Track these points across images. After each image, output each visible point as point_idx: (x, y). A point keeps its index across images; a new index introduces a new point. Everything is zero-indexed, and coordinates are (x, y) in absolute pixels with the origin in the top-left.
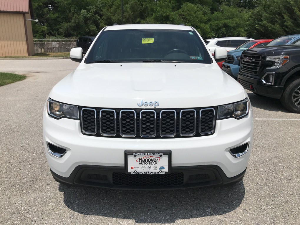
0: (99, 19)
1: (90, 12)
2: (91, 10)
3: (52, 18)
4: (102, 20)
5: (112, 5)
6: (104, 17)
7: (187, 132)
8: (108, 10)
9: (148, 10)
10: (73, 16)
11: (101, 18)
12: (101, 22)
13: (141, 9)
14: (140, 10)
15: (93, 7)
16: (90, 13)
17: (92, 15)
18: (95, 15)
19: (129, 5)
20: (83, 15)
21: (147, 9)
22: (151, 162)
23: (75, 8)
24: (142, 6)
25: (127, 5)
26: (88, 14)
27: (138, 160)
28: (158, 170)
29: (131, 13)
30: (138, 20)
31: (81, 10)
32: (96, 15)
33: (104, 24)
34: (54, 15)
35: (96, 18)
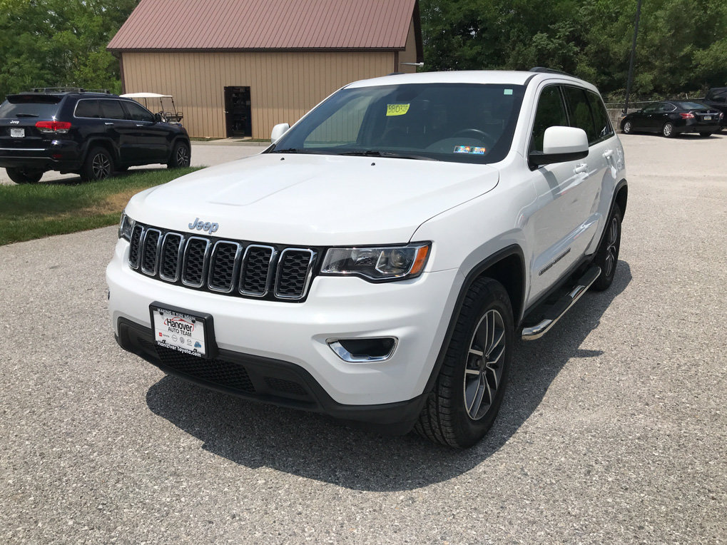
0: (576, 54)
1: (555, 39)
2: (559, 32)
3: (467, 58)
4: (586, 54)
5: (618, 14)
6: (592, 48)
7: (253, 288)
8: (604, 28)
9: (720, 22)
10: (514, 49)
11: (582, 50)
12: (581, 61)
13: (700, 19)
14: (696, 23)
15: (566, 25)
16: (555, 41)
17: (559, 44)
18: (568, 42)
19: (666, 10)
20: (537, 46)
21: (718, 19)
22: (183, 329)
23: (520, 31)
24: (705, 12)
25: (659, 13)
26: (552, 41)
27: (166, 322)
28: (192, 348)
29: (669, 31)
30: (685, 50)
31: (534, 33)
32: (572, 44)
33: (588, 65)
34: (471, 49)
35: (569, 51)
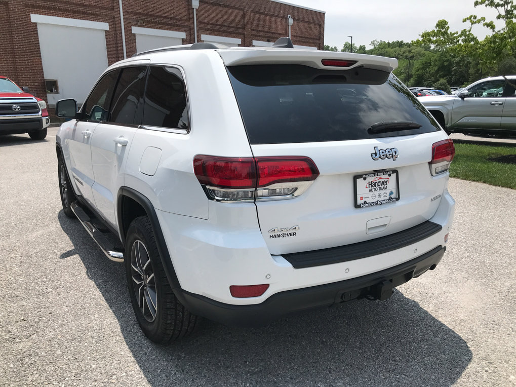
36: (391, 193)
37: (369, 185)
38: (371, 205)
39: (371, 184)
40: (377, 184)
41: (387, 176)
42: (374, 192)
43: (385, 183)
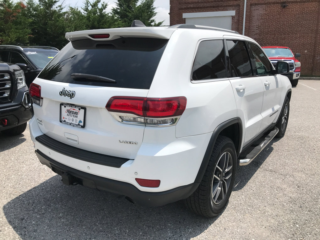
36: (80, 122)
37: (67, 111)
38: (67, 123)
39: (68, 111)
40: (72, 113)
41: (78, 109)
42: (69, 117)
43: (76, 113)
